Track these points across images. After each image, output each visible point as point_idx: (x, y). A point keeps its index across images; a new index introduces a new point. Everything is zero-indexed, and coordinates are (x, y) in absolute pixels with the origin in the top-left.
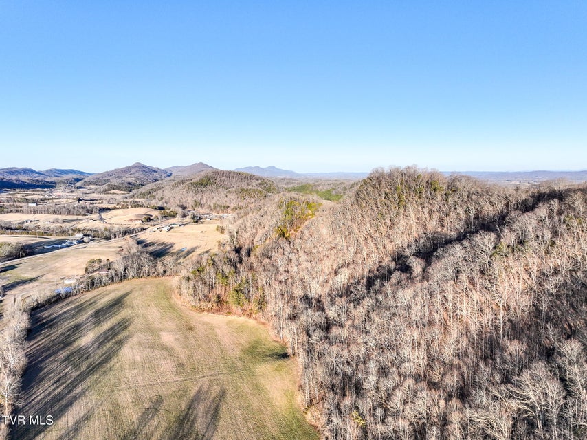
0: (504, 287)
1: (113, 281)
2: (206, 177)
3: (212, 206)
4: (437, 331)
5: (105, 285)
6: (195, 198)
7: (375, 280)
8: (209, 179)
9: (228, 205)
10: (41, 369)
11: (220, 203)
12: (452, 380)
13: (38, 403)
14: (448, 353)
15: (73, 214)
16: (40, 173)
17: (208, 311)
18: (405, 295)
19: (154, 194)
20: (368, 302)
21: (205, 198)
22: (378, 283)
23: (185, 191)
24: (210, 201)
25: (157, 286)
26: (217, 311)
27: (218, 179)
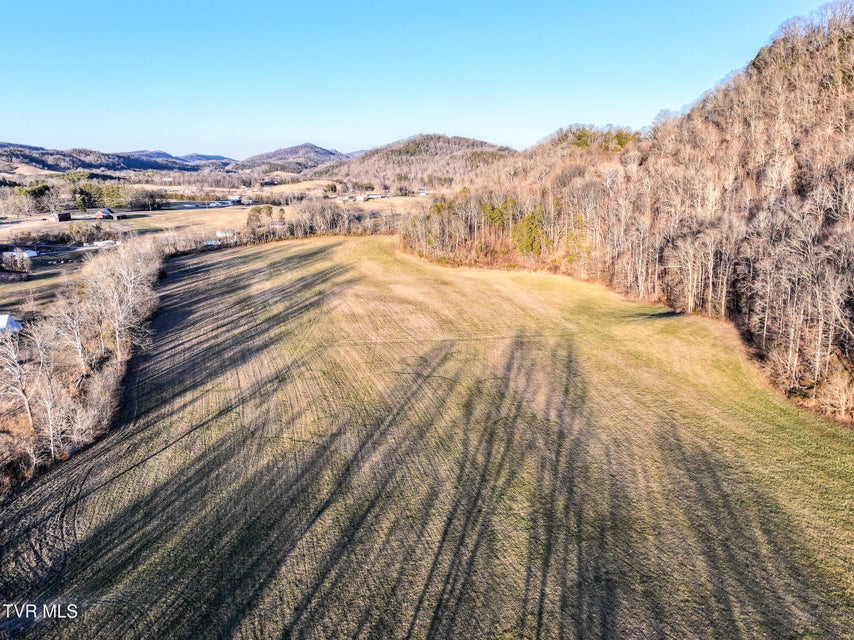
1: (292, 234)
2: (414, 142)
3: (426, 180)
5: (280, 239)
6: (398, 171)
8: (418, 145)
9: (451, 176)
10: (191, 313)
11: (439, 174)
13: (185, 350)
15: (223, 186)
16: (177, 158)
17: (470, 265)
19: (336, 171)
21: (413, 171)
23: (382, 162)
24: (422, 174)
25: (366, 243)
26: (487, 264)
27: (432, 144)
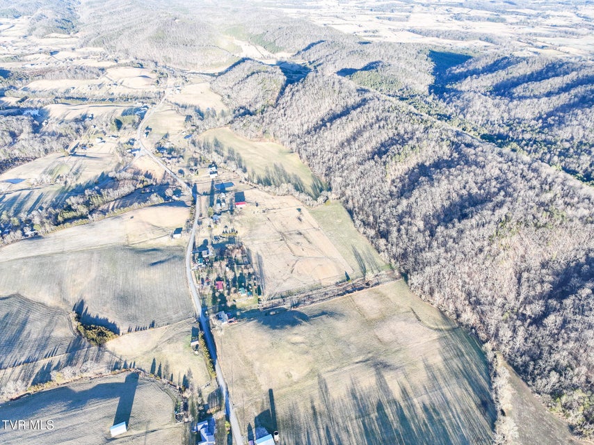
0: (347, 131)
4: (333, 142)
7: (317, 128)
12: (335, 151)
14: (335, 146)
18: (326, 134)
20: (316, 136)
22: (318, 130)
